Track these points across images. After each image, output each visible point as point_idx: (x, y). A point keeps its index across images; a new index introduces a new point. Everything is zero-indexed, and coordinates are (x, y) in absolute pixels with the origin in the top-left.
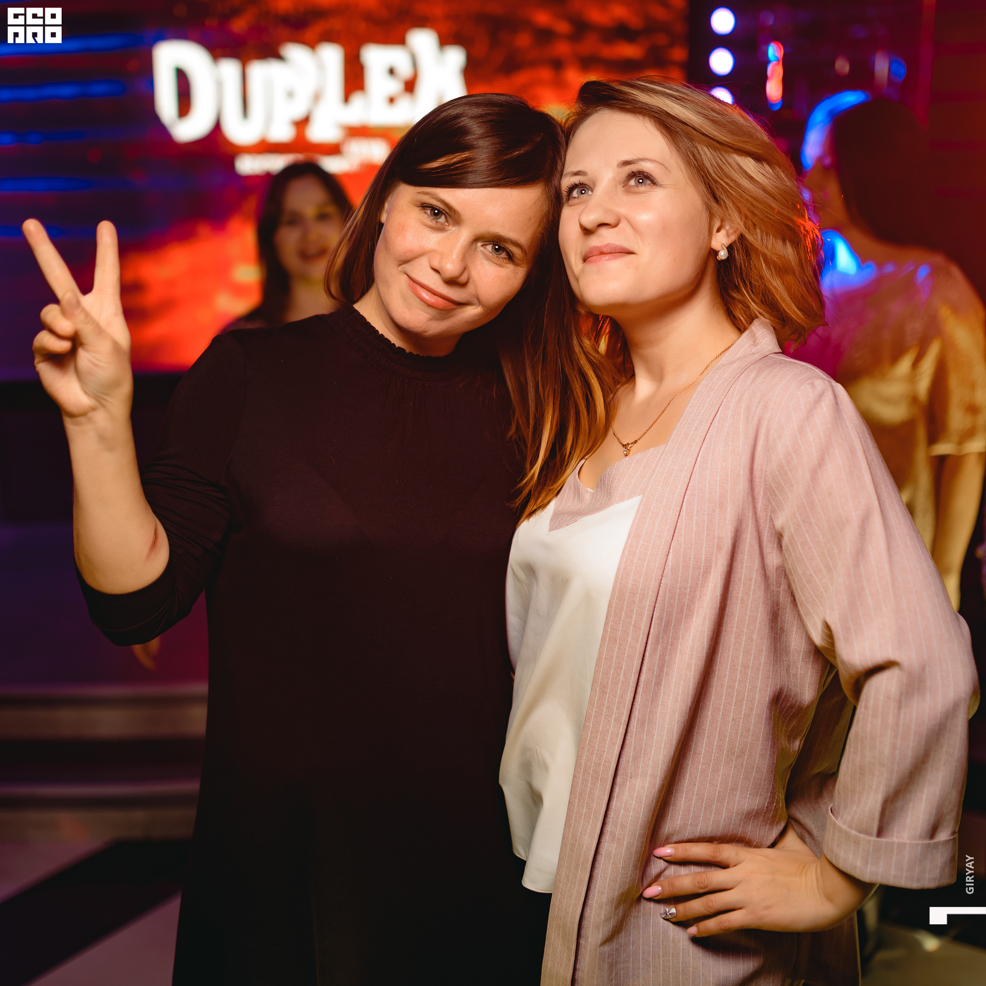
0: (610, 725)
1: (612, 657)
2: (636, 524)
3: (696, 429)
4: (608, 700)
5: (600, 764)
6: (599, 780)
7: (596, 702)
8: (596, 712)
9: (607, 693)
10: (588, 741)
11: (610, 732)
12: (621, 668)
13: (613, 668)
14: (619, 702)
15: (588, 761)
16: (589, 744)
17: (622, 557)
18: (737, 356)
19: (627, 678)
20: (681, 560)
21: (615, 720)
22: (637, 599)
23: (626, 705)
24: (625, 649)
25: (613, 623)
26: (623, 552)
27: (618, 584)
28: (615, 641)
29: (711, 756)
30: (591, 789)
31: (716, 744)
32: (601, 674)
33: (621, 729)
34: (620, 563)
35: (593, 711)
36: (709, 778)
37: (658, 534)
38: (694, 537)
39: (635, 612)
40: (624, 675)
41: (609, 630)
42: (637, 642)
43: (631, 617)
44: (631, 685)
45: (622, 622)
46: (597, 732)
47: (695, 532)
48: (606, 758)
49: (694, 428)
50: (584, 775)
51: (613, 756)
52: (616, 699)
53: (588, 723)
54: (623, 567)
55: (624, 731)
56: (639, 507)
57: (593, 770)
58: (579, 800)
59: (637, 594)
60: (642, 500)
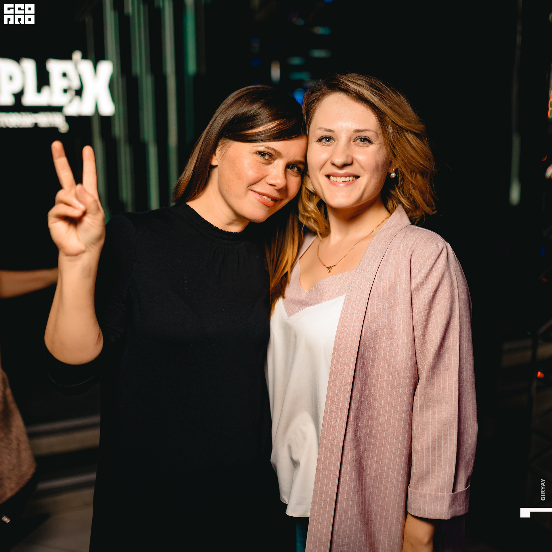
0: (337, 422)
1: (336, 384)
2: (344, 310)
3: (374, 260)
4: (335, 409)
5: (334, 445)
6: (334, 453)
7: (328, 410)
8: (329, 416)
9: (334, 405)
10: (326, 432)
11: (338, 426)
12: (341, 390)
13: (337, 390)
14: (342, 409)
15: (327, 444)
16: (326, 434)
17: (338, 328)
18: (391, 225)
19: (345, 395)
20: (369, 329)
21: (340, 419)
22: (348, 350)
23: (346, 409)
24: (343, 379)
25: (335, 365)
26: (338, 326)
27: (337, 343)
28: (337, 375)
29: (398, 446)
30: (329, 459)
31: (400, 439)
32: (330, 394)
33: (344, 423)
34: (337, 332)
35: (327, 415)
36: (398, 458)
37: (357, 315)
38: (375, 317)
39: (347, 358)
40: (343, 393)
41: (333, 369)
42: (349, 374)
43: (345, 361)
44: (347, 398)
45: (340, 364)
46: (330, 427)
47: (376, 314)
48: (337, 440)
49: (372, 260)
50: (324, 452)
51: (341, 439)
52: (339, 407)
53: (325, 423)
54: (339, 334)
55: (346, 424)
56: (345, 301)
57: (330, 449)
58: (323, 467)
59: (347, 348)
60: (346, 298)
